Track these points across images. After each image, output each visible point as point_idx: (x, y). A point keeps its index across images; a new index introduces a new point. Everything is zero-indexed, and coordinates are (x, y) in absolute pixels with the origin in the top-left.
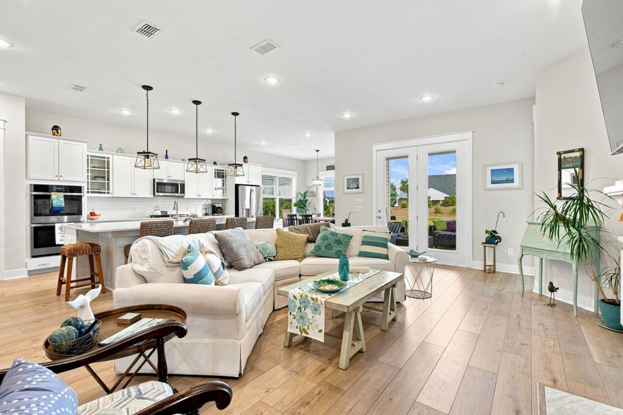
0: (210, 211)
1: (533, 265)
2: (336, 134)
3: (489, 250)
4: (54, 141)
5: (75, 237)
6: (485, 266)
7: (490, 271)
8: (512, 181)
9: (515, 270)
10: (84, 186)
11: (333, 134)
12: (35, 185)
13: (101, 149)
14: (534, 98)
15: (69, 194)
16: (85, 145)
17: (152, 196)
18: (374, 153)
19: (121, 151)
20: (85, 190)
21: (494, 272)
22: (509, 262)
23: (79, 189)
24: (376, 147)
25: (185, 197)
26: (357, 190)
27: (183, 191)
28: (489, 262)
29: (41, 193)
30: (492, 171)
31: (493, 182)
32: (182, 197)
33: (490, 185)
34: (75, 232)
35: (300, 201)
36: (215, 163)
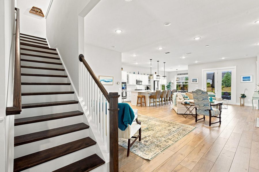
0: (146, 89)
1: (256, 104)
2: (188, 65)
3: (242, 100)
6: (241, 104)
7: (243, 105)
8: (250, 80)
9: (251, 105)
11: (188, 66)
14: (257, 57)
17: (136, 84)
18: (202, 72)
19: (130, 72)
20: (127, 83)
21: (244, 106)
22: (248, 103)
24: (203, 70)
25: (142, 85)
26: (196, 82)
28: (242, 103)
30: (243, 77)
31: (243, 80)
33: (242, 81)
35: (168, 85)
36: (148, 75)
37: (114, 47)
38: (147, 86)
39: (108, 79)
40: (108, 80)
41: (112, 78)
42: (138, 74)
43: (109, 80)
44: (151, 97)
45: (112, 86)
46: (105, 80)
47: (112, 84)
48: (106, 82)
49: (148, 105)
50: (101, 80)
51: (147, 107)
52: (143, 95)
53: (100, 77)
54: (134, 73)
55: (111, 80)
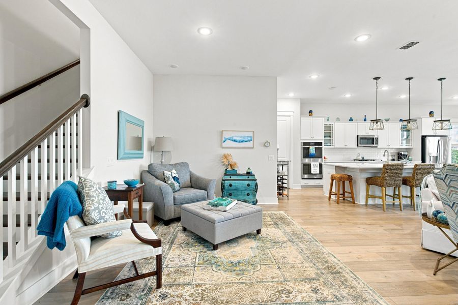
4: (310, 118)
5: (335, 170)
10: (323, 141)
12: (303, 143)
13: (328, 120)
15: (317, 147)
16: (323, 118)
17: (356, 147)
19: (338, 119)
20: (323, 144)
23: (320, 144)
25: (378, 147)
27: (377, 143)
29: (306, 147)
32: (376, 147)
34: (335, 167)
36: (401, 120)
37: (243, 68)
38: (397, 151)
39: (241, 137)
40: (242, 139)
41: (251, 134)
42: (365, 120)
43: (244, 137)
44: (370, 181)
45: (252, 150)
46: (234, 138)
47: (252, 146)
48: (237, 142)
49: (363, 202)
50: (227, 138)
51: (359, 206)
52: (347, 173)
53: (224, 132)
54: (351, 120)
55: (249, 139)
